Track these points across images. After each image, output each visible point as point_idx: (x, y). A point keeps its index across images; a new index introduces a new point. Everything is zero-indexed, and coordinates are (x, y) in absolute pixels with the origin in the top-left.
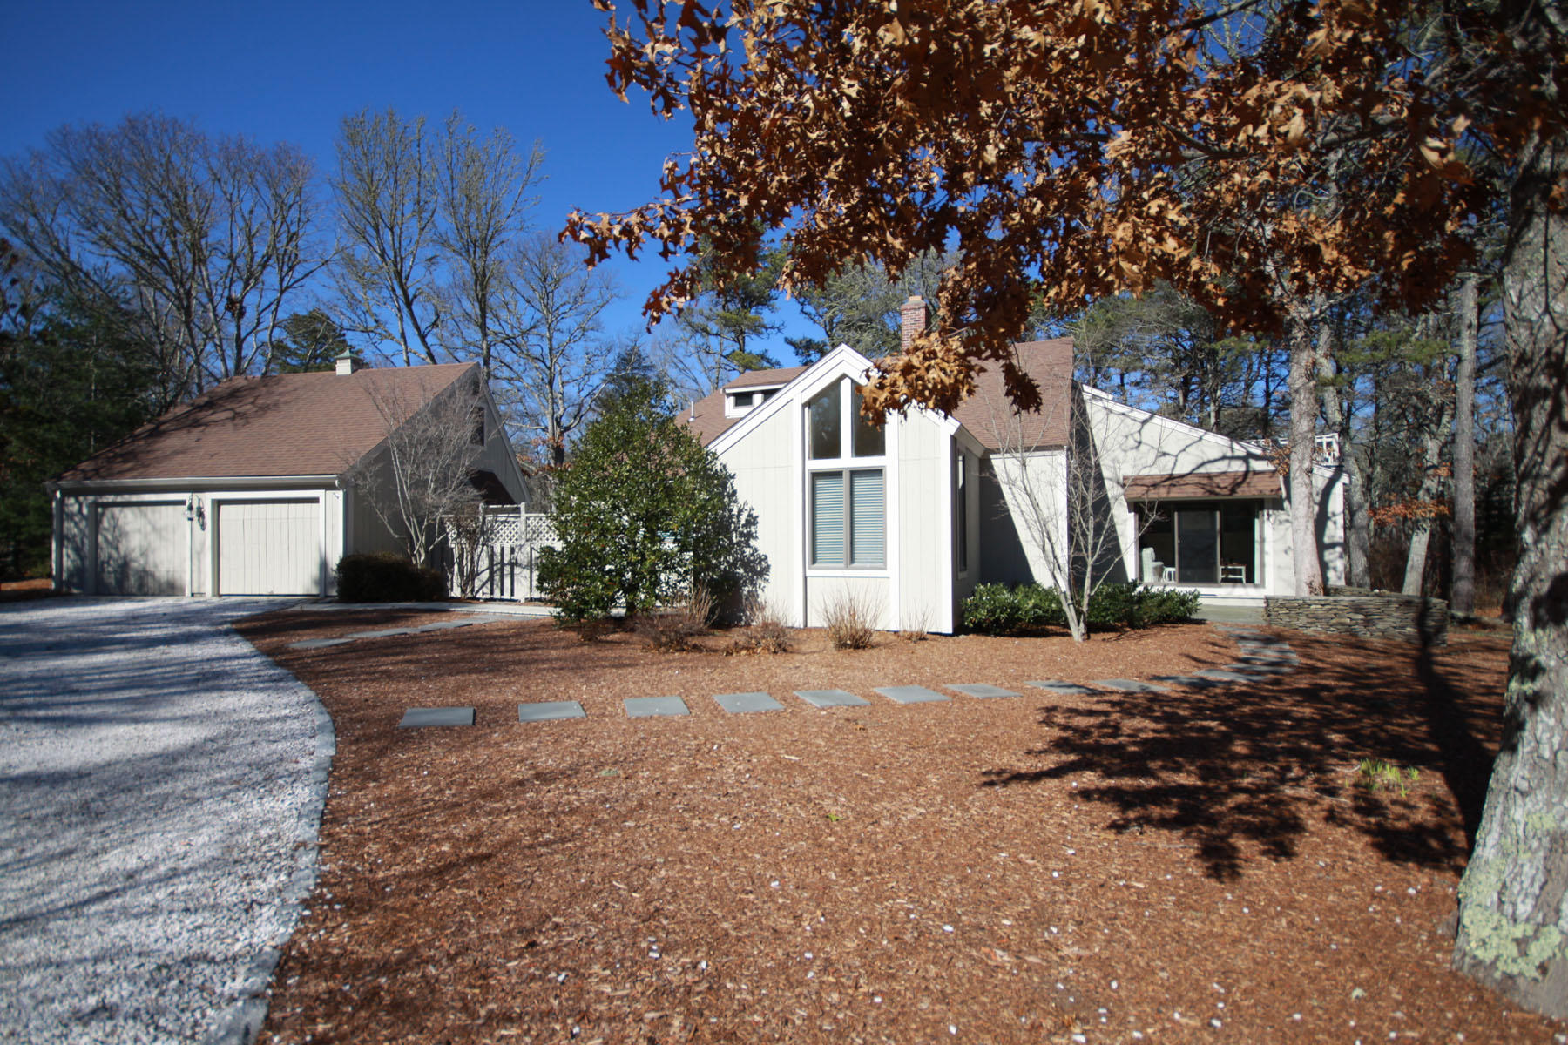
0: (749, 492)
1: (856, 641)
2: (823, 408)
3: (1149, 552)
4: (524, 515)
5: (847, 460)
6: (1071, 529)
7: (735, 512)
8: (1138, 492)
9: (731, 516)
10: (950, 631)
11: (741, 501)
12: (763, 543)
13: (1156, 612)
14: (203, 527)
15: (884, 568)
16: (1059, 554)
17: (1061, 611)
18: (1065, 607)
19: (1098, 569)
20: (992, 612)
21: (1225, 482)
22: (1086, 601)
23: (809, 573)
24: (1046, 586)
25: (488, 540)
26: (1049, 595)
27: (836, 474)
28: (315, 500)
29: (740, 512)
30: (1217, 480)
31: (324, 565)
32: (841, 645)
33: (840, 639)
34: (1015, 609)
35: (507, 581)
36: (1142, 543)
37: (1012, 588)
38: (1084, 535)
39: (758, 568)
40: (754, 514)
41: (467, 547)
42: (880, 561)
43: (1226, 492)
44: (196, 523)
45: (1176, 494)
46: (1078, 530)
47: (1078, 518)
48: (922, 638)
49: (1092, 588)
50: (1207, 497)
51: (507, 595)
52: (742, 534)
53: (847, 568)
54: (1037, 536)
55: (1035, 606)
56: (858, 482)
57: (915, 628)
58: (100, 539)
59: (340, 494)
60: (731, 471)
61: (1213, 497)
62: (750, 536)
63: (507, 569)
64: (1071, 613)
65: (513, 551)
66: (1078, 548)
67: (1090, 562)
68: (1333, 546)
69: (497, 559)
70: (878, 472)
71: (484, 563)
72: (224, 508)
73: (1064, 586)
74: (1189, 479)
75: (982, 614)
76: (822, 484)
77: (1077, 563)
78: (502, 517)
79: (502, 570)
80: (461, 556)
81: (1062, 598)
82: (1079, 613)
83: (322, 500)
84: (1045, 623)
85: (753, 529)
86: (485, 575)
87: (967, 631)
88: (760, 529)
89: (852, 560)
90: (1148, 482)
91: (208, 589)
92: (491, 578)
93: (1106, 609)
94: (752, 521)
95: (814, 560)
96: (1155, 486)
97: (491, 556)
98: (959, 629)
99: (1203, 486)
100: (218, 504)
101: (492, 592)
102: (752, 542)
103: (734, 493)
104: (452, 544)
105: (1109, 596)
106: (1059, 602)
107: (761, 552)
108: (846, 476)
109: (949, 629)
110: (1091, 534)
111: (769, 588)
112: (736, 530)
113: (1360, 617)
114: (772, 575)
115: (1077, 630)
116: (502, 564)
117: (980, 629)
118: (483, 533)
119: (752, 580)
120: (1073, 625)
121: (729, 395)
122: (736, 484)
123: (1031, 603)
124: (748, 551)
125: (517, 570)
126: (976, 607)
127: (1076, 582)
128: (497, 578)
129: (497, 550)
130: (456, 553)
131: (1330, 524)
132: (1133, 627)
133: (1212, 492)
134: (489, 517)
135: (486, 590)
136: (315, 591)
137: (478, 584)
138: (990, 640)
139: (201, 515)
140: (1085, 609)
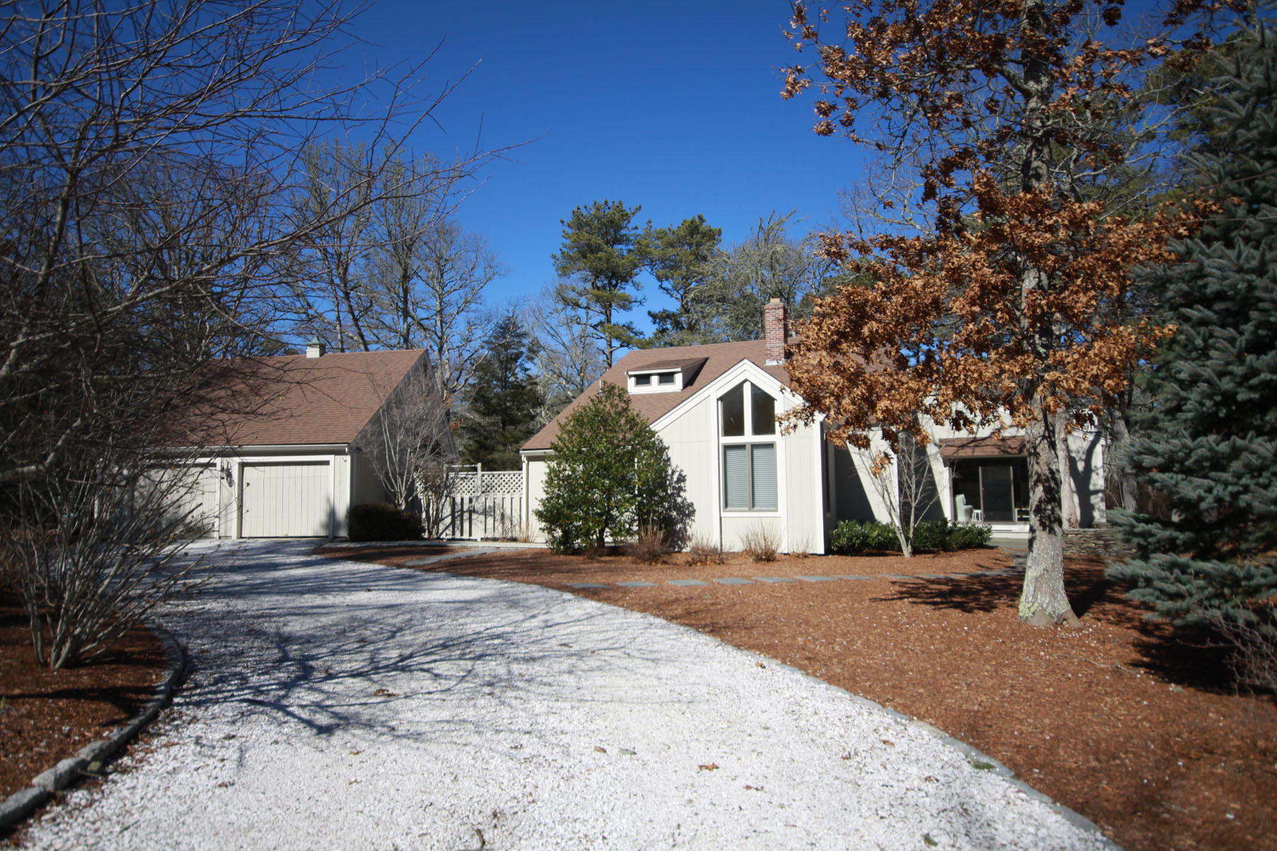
0: (679, 459)
1: (767, 557)
2: (731, 402)
3: (961, 498)
4: (480, 472)
5: (749, 437)
6: (901, 484)
7: (670, 472)
8: (950, 451)
9: (666, 476)
10: (823, 552)
11: (674, 466)
12: (690, 494)
13: (961, 540)
14: (231, 484)
15: (776, 511)
16: (892, 499)
17: (897, 538)
18: (898, 535)
19: (919, 510)
20: (850, 539)
21: (1015, 444)
22: (912, 530)
23: (723, 514)
24: (884, 523)
25: (450, 493)
26: (886, 528)
27: (742, 447)
28: (327, 463)
29: (673, 472)
30: (1009, 442)
31: (332, 514)
32: (758, 559)
33: (758, 556)
34: (866, 537)
35: (466, 525)
36: (956, 491)
37: (862, 523)
38: (909, 487)
39: (687, 511)
40: (684, 474)
41: (433, 498)
42: (773, 506)
43: (1015, 451)
44: (224, 482)
45: (979, 453)
46: (905, 485)
47: (905, 477)
48: (805, 556)
49: (915, 522)
50: (1002, 455)
51: (466, 536)
52: (674, 488)
53: (750, 510)
54: (879, 488)
55: (878, 535)
56: (756, 452)
57: (800, 551)
58: (136, 494)
59: (348, 458)
60: (666, 444)
61: (1006, 455)
62: (680, 489)
63: (466, 516)
64: (902, 539)
65: (471, 501)
66: (906, 497)
67: (914, 505)
68: (1096, 492)
69: (458, 507)
70: (770, 446)
71: (447, 511)
72: (247, 469)
73: (897, 523)
74: (988, 442)
75: (843, 541)
76: (730, 453)
77: (905, 506)
78: (462, 475)
79: (462, 516)
80: (428, 505)
81: (896, 530)
82: (907, 539)
83: (332, 463)
84: (885, 546)
85: (682, 484)
86: (448, 520)
87: (833, 553)
88: (687, 485)
89: (753, 506)
90: (959, 443)
91: (234, 533)
92: (453, 523)
93: (927, 538)
94: (682, 479)
95: (726, 505)
96: (963, 446)
97: (453, 504)
98: (829, 551)
99: (999, 447)
100: (243, 465)
101: (454, 533)
102: (682, 494)
103: (669, 459)
104: (421, 496)
105: (929, 529)
106: (895, 533)
107: (689, 501)
108: (748, 448)
109: (822, 551)
110: (913, 487)
111: (694, 525)
112: (670, 485)
113: (1102, 542)
114: (697, 516)
115: (907, 550)
116: (462, 511)
117: (842, 552)
118: (446, 487)
119: (682, 519)
120: (904, 547)
121: (631, 376)
122: (670, 453)
123: (875, 534)
124: (679, 500)
125: (474, 516)
126: (839, 536)
127: (905, 519)
128: (458, 522)
129: (458, 500)
130: (424, 503)
131: (1094, 476)
132: (945, 551)
133: (1005, 452)
134: (452, 475)
135: (449, 532)
136: (322, 533)
137: (442, 527)
138: (849, 559)
139: (229, 475)
140: (911, 536)
